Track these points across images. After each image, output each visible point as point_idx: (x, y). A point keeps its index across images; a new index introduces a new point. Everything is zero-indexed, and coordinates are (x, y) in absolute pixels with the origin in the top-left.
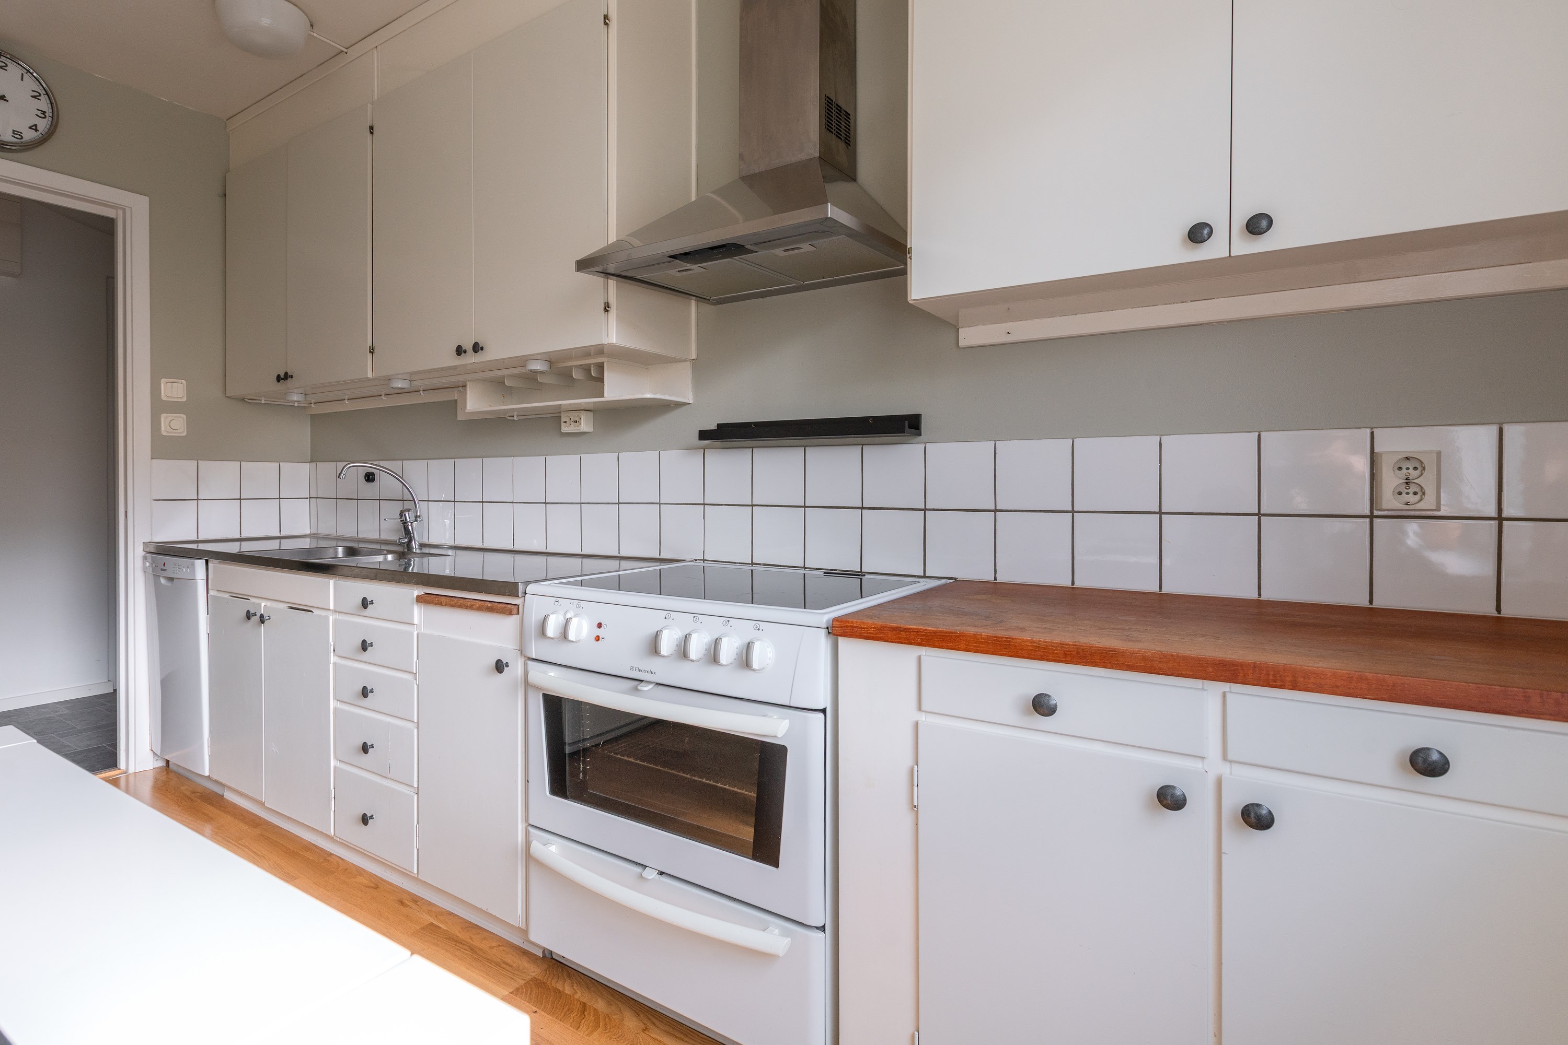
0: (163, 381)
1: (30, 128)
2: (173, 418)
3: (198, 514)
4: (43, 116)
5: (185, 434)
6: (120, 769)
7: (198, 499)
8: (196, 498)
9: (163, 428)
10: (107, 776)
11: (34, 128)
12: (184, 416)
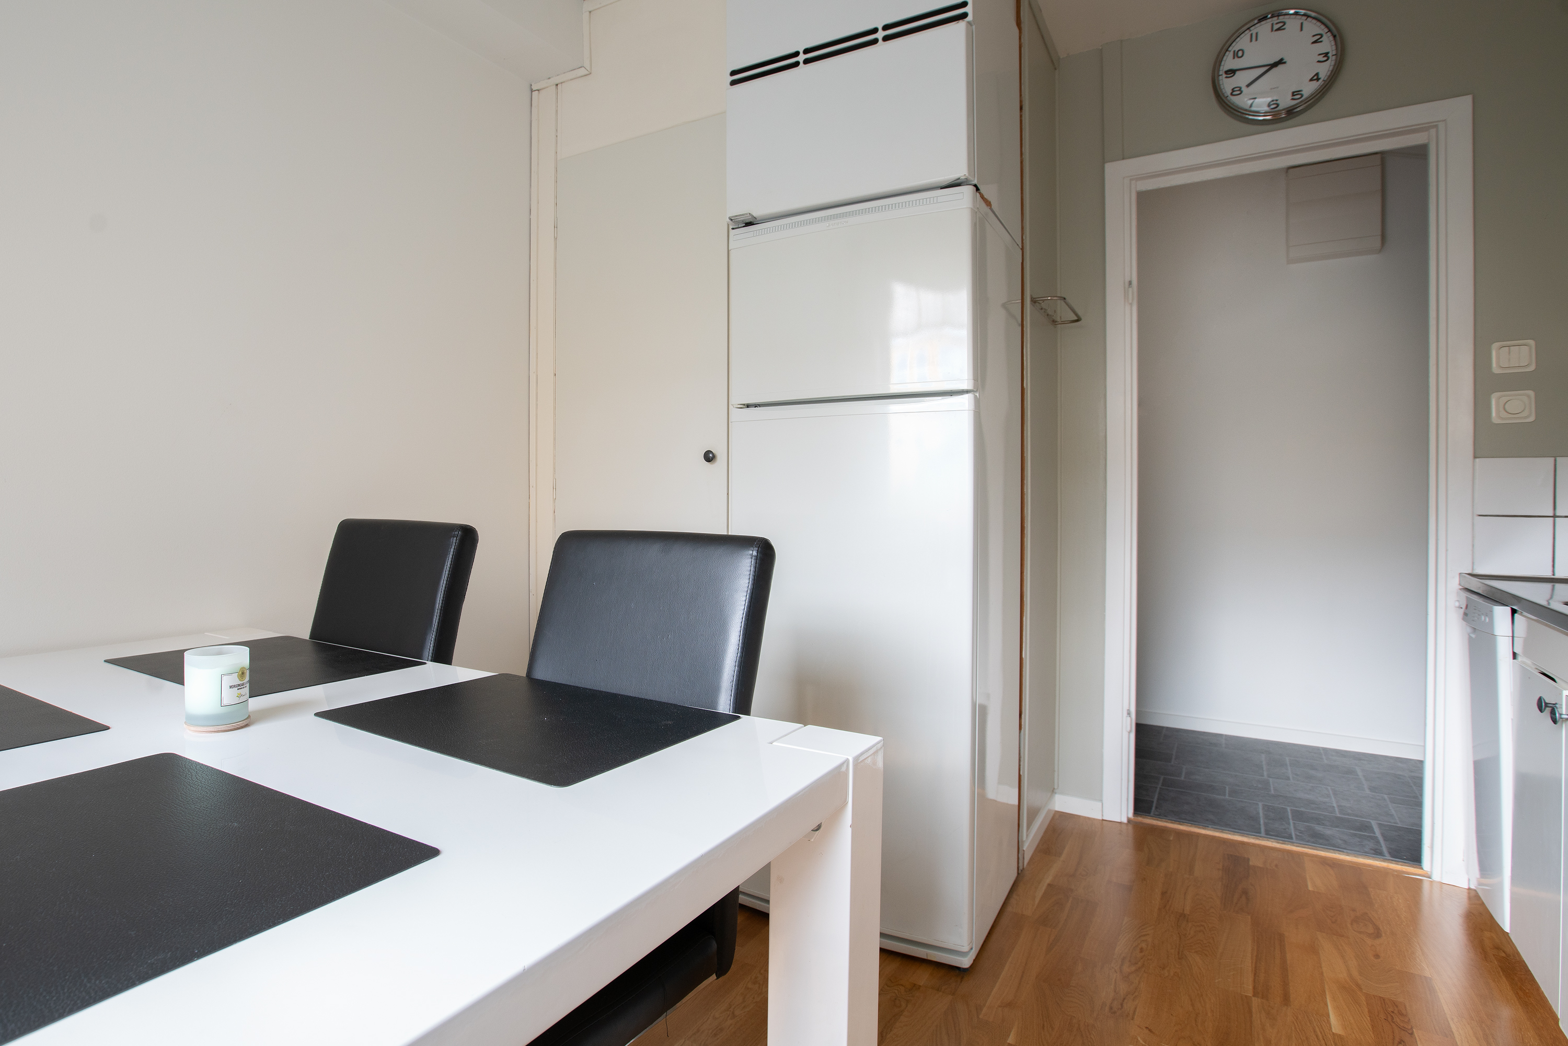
0: (1495, 346)
1: (1311, 80)
2: (1508, 398)
3: (1554, 538)
4: (1325, 58)
5: (1532, 419)
6: (1422, 869)
7: (1554, 516)
8: (1552, 515)
9: (1494, 414)
10: (1404, 870)
11: (1316, 77)
12: (1531, 393)
